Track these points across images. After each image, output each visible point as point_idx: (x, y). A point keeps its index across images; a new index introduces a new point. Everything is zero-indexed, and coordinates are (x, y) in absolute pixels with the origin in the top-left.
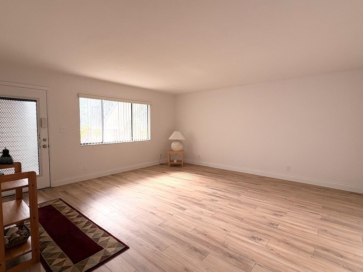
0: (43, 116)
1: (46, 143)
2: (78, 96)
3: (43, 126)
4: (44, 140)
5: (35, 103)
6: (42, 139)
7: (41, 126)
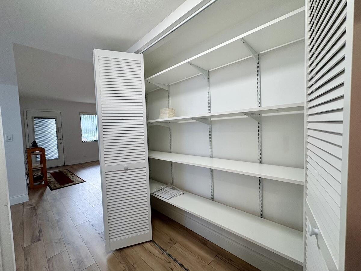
0: (59, 126)
1: (61, 141)
2: (80, 114)
3: (59, 132)
4: (60, 139)
5: (55, 119)
6: (59, 139)
7: (58, 132)
